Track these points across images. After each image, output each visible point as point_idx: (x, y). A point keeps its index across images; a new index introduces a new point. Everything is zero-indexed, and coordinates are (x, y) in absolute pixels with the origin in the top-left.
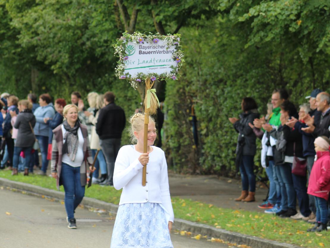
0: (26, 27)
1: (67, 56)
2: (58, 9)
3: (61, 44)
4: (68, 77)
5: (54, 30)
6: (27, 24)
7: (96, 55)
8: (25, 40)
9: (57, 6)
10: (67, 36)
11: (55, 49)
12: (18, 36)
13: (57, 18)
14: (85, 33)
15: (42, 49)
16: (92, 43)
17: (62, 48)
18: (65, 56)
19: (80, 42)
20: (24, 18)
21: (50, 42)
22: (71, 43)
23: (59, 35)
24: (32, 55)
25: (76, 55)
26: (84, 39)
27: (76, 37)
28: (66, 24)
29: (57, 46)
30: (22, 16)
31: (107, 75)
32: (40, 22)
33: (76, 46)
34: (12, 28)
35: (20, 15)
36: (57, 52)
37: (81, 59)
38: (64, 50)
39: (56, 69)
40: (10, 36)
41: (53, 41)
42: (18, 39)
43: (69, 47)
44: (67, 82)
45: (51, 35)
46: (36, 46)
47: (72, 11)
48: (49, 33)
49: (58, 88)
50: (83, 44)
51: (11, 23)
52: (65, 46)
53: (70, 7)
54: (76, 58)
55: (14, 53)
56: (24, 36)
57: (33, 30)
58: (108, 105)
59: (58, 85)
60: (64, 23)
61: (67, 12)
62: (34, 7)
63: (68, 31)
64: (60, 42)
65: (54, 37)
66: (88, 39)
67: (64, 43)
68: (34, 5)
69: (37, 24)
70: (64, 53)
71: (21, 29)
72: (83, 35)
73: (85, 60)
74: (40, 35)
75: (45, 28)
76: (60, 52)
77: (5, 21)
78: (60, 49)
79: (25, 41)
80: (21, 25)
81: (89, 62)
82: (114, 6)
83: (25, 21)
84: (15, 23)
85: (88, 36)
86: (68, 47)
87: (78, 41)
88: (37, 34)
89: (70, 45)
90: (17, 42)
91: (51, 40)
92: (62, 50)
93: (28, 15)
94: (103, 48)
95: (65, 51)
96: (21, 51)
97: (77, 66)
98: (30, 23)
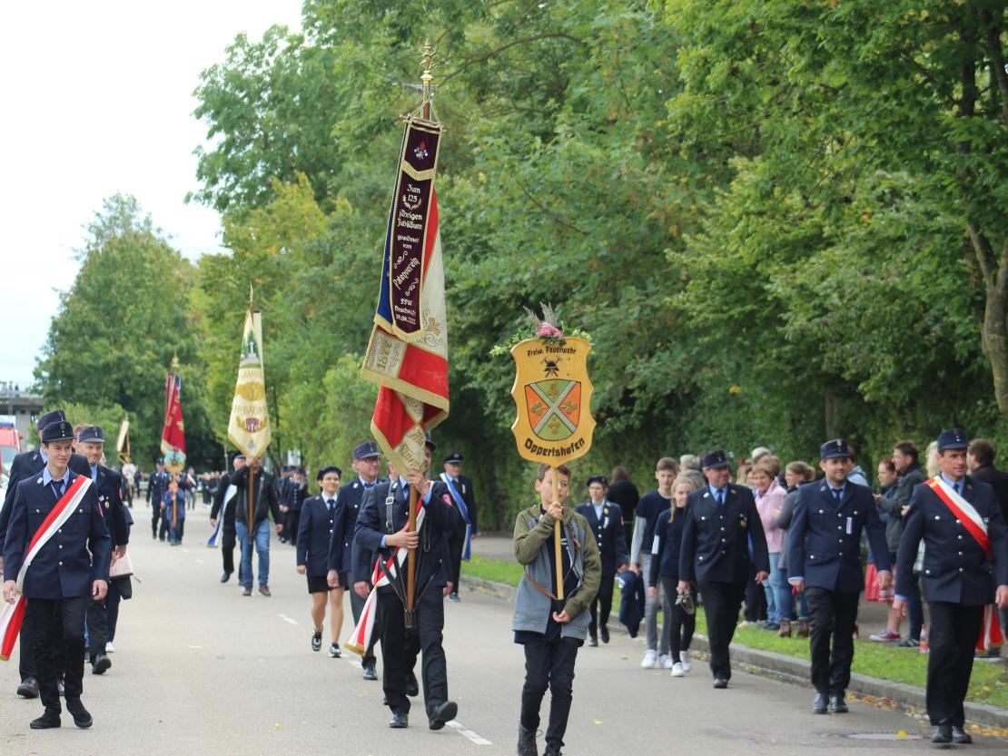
0: (798, 292)
1: (889, 360)
2: (872, 251)
3: (875, 332)
4: (901, 411)
5: (857, 303)
6: (802, 287)
7: (957, 358)
8: (797, 321)
9: (872, 244)
10: (886, 312)
11: (861, 343)
12: (784, 316)
13: (866, 273)
14: (931, 307)
15: (833, 345)
16: (943, 328)
17: (875, 341)
18: (883, 360)
19: (918, 327)
20: (798, 273)
21: (851, 327)
22: (898, 331)
23: (870, 311)
24: (814, 360)
25: (910, 358)
26: (928, 320)
27: (911, 316)
28: (885, 286)
29: (867, 336)
30: (794, 271)
31: (980, 403)
32: (831, 280)
33: (911, 337)
34: (770, 298)
35: (789, 268)
36: (865, 351)
37: (924, 366)
38: (882, 346)
39: (868, 391)
40: (767, 318)
41: (858, 325)
42: (783, 323)
43: (894, 338)
44: (898, 422)
45: (852, 313)
46: (822, 340)
47: (902, 256)
48: (848, 309)
49: (879, 437)
50: (926, 331)
51: (767, 287)
52: (884, 337)
53: (900, 247)
54: (908, 364)
55: (779, 358)
56: (796, 314)
57: (817, 301)
58: (978, 469)
59: (879, 429)
60: (882, 282)
61: (891, 258)
62: (820, 250)
63: (892, 301)
64: (874, 327)
65: (860, 317)
66: (937, 320)
67: (883, 329)
68: (821, 246)
69: (825, 284)
70: (883, 352)
71: (789, 298)
72: (926, 311)
73: (932, 369)
74: (829, 315)
75: (841, 297)
76: (872, 350)
77: (756, 284)
78: (873, 344)
79: (797, 324)
80: (789, 289)
81: (942, 374)
82: (965, 239)
83: (798, 282)
84: (778, 287)
85: (936, 313)
86: (890, 339)
87: (916, 325)
88: (825, 311)
89: (897, 335)
90: (780, 329)
91: (853, 324)
92: (878, 345)
93: (806, 266)
94: (970, 341)
95: (885, 349)
96: (792, 351)
97: (914, 384)
98: (811, 287)
